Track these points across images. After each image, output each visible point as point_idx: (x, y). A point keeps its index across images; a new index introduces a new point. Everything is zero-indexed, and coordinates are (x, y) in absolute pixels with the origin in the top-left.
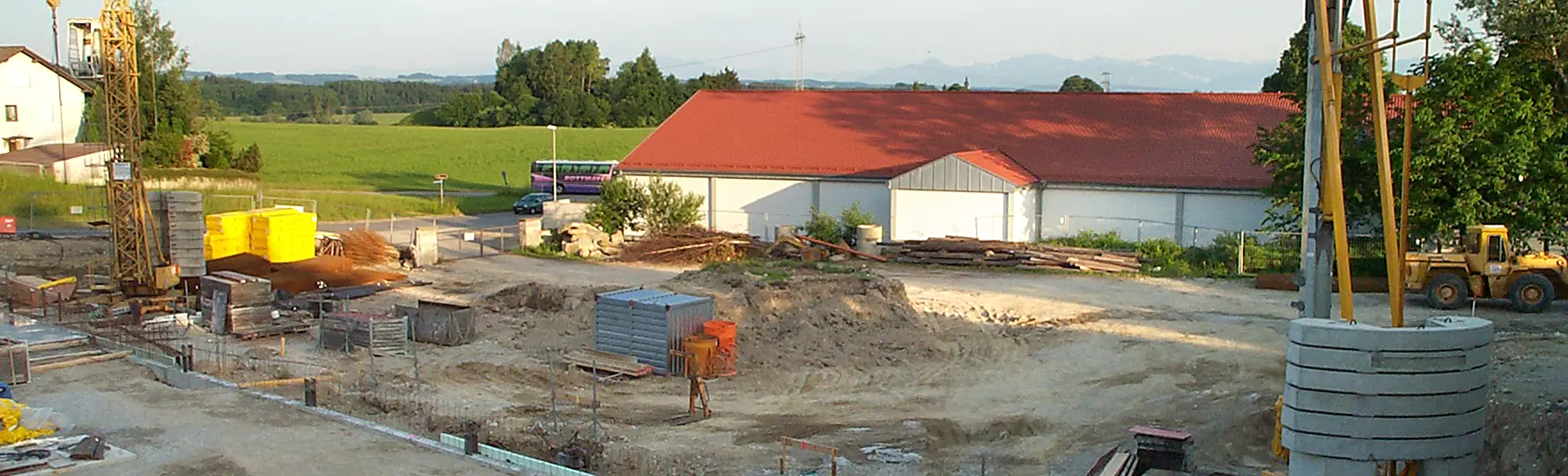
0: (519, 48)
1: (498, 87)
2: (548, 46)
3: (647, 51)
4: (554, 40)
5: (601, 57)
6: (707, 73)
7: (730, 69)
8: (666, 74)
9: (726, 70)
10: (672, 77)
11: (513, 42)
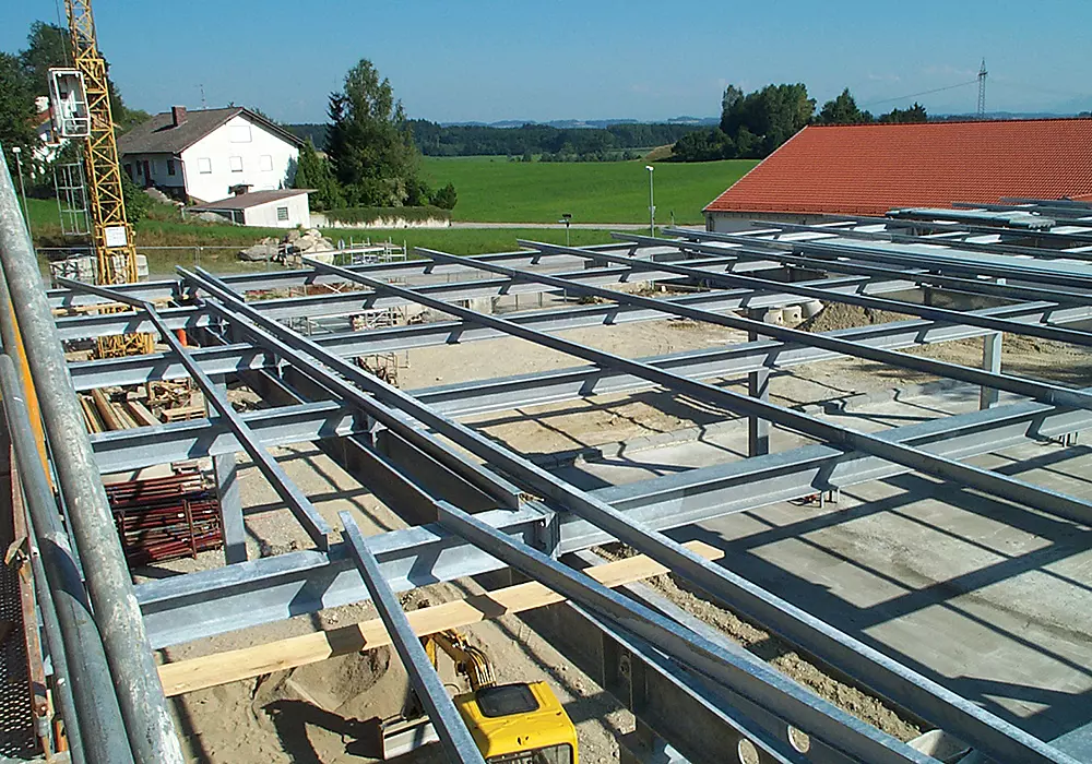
0: (741, 93)
1: (723, 126)
2: (765, 89)
3: (847, 91)
4: (769, 85)
5: (809, 98)
6: (898, 109)
7: (919, 105)
8: (862, 110)
9: (916, 105)
10: (867, 112)
11: (736, 88)
